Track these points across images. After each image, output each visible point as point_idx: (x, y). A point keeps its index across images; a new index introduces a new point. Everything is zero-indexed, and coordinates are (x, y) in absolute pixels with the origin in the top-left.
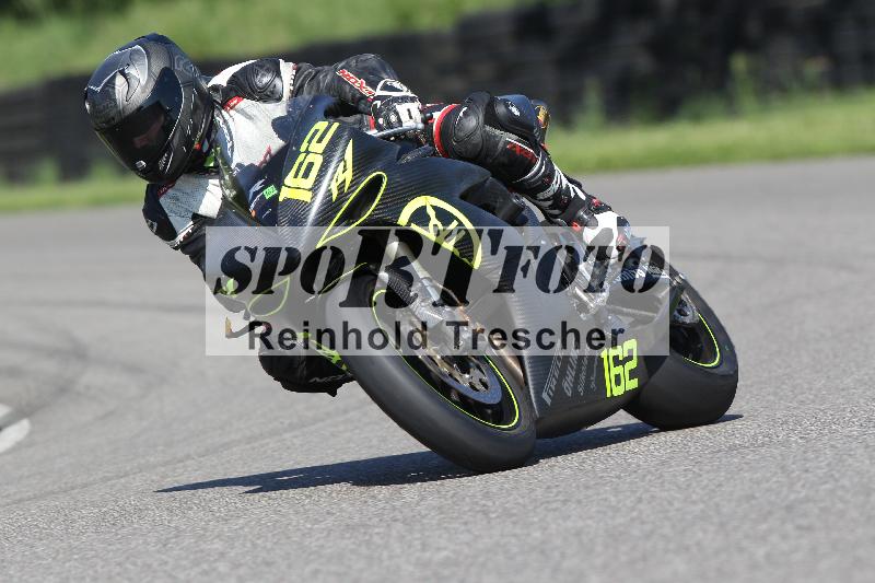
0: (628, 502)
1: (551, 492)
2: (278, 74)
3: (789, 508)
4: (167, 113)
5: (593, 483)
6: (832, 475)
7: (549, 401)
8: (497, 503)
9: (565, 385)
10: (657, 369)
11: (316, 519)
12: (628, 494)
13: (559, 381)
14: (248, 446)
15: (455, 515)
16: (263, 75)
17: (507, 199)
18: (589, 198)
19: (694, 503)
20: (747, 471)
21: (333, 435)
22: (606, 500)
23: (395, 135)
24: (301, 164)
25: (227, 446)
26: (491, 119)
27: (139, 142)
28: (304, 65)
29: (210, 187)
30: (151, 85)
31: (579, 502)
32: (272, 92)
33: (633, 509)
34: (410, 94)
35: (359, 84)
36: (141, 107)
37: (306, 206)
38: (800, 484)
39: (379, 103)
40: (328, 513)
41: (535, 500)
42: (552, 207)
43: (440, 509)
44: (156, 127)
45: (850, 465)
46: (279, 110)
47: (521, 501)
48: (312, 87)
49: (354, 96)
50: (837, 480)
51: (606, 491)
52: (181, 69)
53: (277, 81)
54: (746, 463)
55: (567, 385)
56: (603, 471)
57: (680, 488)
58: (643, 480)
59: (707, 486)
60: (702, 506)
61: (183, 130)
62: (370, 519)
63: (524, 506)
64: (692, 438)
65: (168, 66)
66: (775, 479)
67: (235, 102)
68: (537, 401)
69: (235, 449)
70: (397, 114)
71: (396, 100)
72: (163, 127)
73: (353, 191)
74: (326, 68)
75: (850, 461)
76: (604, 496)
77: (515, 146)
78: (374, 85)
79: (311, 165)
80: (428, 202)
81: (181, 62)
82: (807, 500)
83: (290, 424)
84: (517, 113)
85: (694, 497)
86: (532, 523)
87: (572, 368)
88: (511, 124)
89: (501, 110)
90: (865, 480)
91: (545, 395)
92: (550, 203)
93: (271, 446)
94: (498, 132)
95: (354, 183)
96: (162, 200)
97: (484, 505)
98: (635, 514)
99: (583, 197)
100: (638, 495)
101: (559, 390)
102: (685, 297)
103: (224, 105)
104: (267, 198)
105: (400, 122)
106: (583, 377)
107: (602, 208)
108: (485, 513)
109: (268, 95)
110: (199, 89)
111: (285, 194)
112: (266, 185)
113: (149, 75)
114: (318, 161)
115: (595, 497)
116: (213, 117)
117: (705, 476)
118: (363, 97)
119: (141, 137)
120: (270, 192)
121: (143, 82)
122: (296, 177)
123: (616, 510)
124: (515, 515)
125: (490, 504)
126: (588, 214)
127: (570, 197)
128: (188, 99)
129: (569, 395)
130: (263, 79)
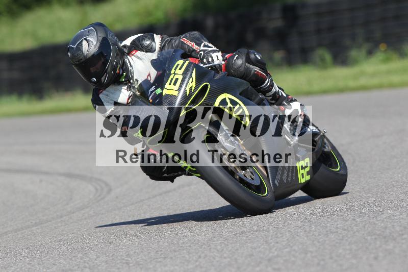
0: (194, 258)
1: (158, 254)
2: (153, 40)
3: (269, 260)
4: (105, 57)
5: (177, 249)
6: (289, 245)
7: (277, 184)
8: (133, 259)
9: (284, 177)
11: (48, 268)
12: (194, 254)
13: (282, 176)
14: (16, 233)
15: (113, 265)
16: (147, 41)
17: (257, 96)
18: (287, 95)
19: (225, 258)
20: (249, 243)
21: (55, 228)
22: (184, 257)
23: (211, 67)
24: (172, 79)
25: (6, 233)
26: (248, 60)
27: (92, 70)
28: (165, 36)
29: (123, 90)
30: (98, 45)
31: (171, 258)
32: (151, 48)
33: (196, 261)
34: (216, 49)
35: (191, 44)
36: (94, 55)
37: (175, 97)
38: (275, 248)
39: (202, 52)
40: (54, 264)
41: (151, 257)
42: (272, 100)
43: (106, 262)
44: (100, 64)
45: (297, 240)
46: (154, 56)
47: (144, 258)
48: (169, 46)
49: (189, 50)
50: (292, 247)
51: (184, 253)
52: (111, 37)
53: (153, 43)
54: (249, 239)
55: (284, 178)
56: (183, 243)
57: (218, 251)
58: (201, 248)
59: (231, 250)
60: (229, 259)
61: (112, 65)
62: (73, 267)
63: (146, 260)
64: (224, 228)
65: (105, 36)
66: (263, 247)
67: (134, 52)
69: (10, 235)
70: (212, 57)
71: (211, 51)
72: (103, 63)
73: (196, 91)
74: (175, 37)
75: (298, 238)
76: (183, 255)
77: (258, 72)
78: (199, 45)
79: (177, 79)
80: (226, 96)
81: (110, 35)
82: (278, 256)
83: (36, 223)
84: (259, 58)
85: (225, 255)
86: (150, 268)
87: (286, 171)
88: (256, 63)
89: (252, 56)
90: (305, 247)
91: (276, 182)
92: (271, 98)
93: (26, 233)
94: (251, 66)
95: (196, 87)
96: (101, 96)
97: (127, 260)
98: (197, 263)
99: (285, 95)
100: (199, 254)
101: (281, 180)
102: (325, 140)
103: (128, 54)
104: (157, 94)
105: (213, 61)
106: (290, 174)
107: (292, 101)
108: (128, 264)
109: (149, 50)
110: (118, 47)
111: (165, 92)
112: (156, 88)
113: (97, 40)
114: (180, 78)
115: (179, 256)
116: (124, 60)
117: (230, 245)
118: (194, 50)
119: (93, 68)
120: (159, 91)
121: (95, 43)
122: (170, 84)
123: (188, 261)
124: (141, 264)
125: (130, 259)
126: (287, 103)
127: (279, 95)
128: (114, 51)
129: (285, 182)
130: (147, 43)
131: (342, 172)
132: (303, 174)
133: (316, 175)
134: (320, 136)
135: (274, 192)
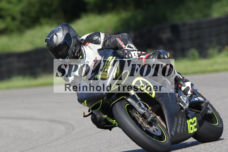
2: (100, 36)
4: (68, 45)
7: (173, 134)
10: (202, 126)
13: (176, 129)
16: (95, 37)
18: (183, 78)
27: (60, 53)
30: (63, 38)
32: (98, 42)
35: (121, 43)
36: (60, 44)
39: (126, 51)
44: (65, 49)
46: (100, 47)
48: (109, 41)
49: (120, 46)
53: (99, 39)
55: (178, 130)
61: (72, 50)
65: (68, 32)
67: (88, 44)
68: (170, 134)
70: (131, 54)
71: (131, 51)
78: (126, 45)
81: (72, 32)
87: (180, 125)
91: (172, 133)
99: (181, 78)
101: (176, 131)
102: (209, 106)
103: (84, 44)
105: (132, 56)
106: (182, 128)
109: (97, 42)
110: (77, 39)
113: (63, 35)
118: (122, 48)
119: (60, 52)
121: (61, 37)
126: (183, 83)
127: (178, 78)
128: (74, 41)
129: (179, 132)
130: (96, 38)
131: (220, 126)
132: (191, 128)
133: (201, 128)
134: (204, 103)
135: (171, 139)
